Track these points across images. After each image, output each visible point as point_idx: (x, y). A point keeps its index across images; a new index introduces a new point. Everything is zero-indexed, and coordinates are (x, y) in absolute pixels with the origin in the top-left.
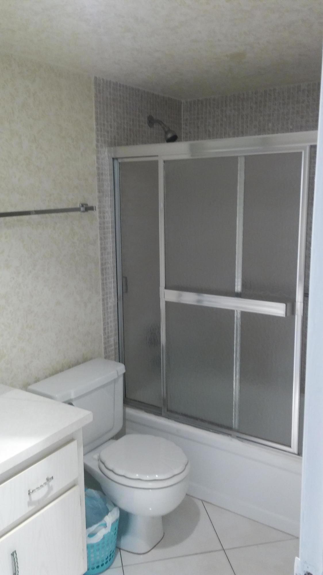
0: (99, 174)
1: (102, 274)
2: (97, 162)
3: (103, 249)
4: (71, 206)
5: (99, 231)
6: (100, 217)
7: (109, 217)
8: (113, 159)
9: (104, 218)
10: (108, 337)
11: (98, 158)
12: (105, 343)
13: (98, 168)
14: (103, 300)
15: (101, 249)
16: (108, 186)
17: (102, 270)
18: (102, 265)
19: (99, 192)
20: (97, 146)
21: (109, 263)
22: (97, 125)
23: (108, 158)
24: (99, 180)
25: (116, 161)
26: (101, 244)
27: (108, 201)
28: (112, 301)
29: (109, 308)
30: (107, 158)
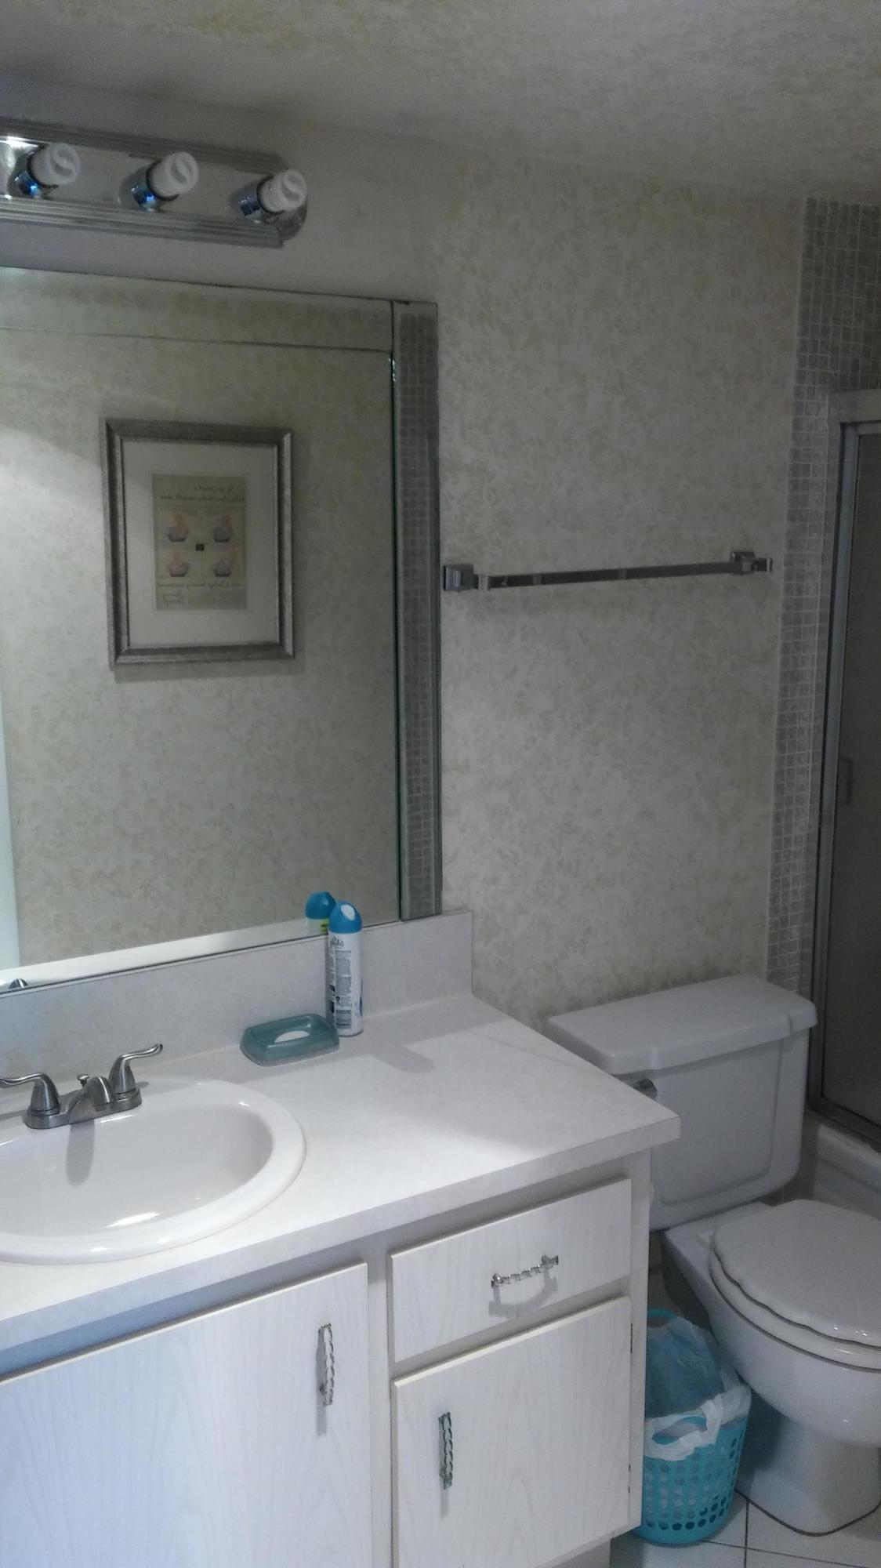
0: (795, 470)
1: (781, 748)
2: (794, 435)
3: (790, 677)
4: (704, 559)
5: (780, 626)
6: (788, 589)
7: (815, 589)
8: (843, 426)
9: (800, 592)
10: (784, 921)
11: (797, 425)
12: (773, 937)
13: (795, 454)
14: (777, 817)
15: (784, 676)
16: (819, 501)
17: (781, 734)
18: (782, 719)
19: (792, 519)
20: (798, 392)
21: (806, 716)
22: (803, 333)
23: (829, 424)
24: (795, 486)
25: (850, 432)
26: (784, 663)
27: (816, 544)
28: (803, 824)
29: (793, 842)
30: (826, 425)
